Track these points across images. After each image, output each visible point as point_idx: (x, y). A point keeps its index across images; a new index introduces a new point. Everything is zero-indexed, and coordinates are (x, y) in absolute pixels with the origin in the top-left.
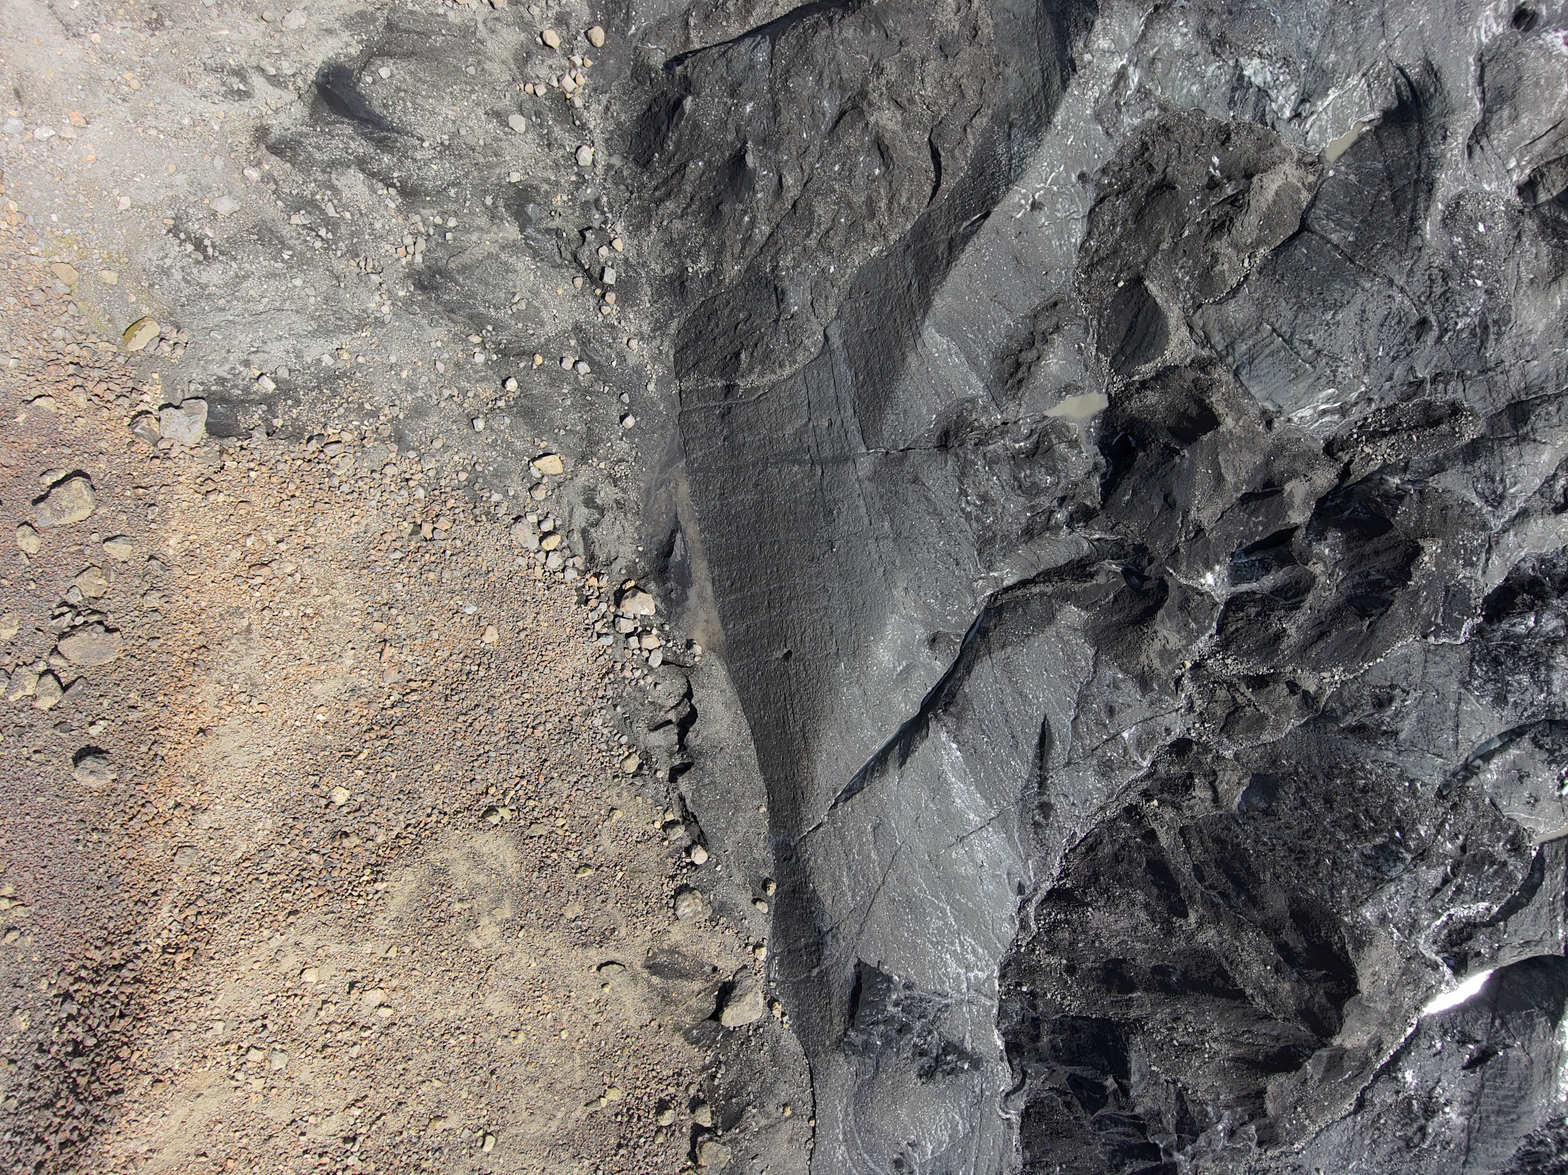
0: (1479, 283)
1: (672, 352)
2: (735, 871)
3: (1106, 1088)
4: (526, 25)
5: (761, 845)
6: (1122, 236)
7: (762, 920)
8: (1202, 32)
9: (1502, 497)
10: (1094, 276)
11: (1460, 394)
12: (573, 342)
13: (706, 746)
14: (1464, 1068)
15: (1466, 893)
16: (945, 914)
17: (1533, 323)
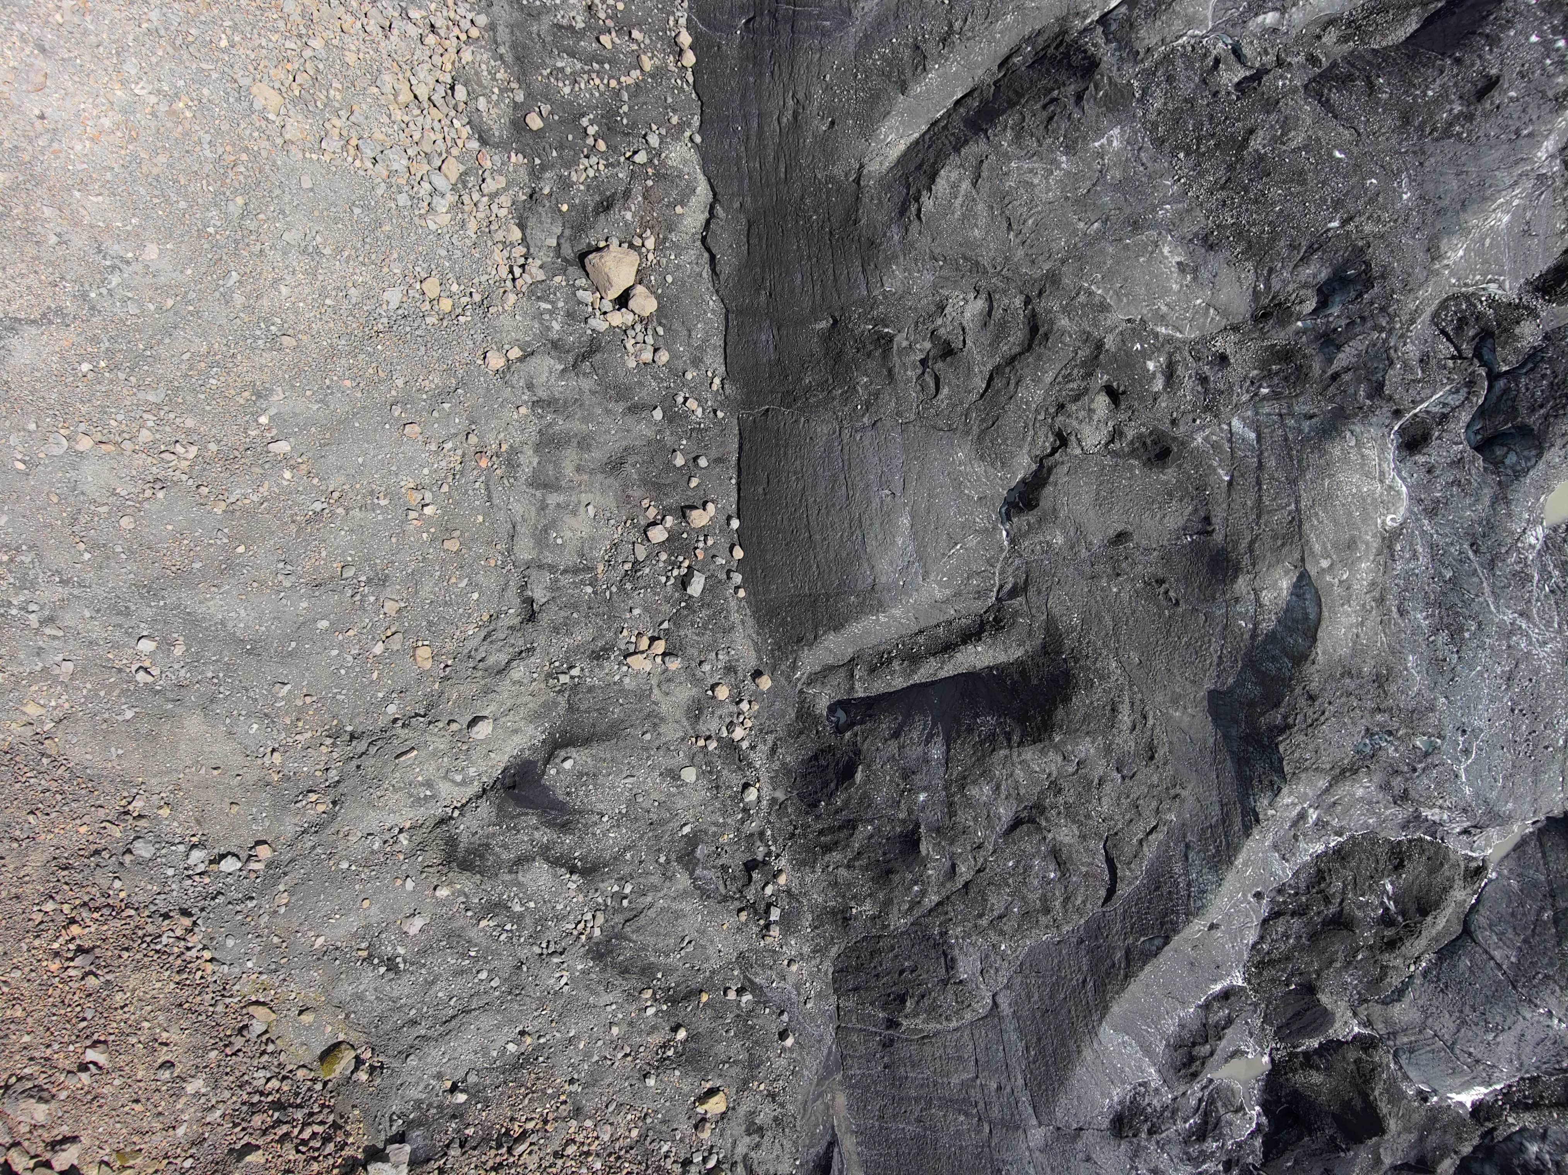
1: (831, 970)
4: (697, 681)
6: (1294, 947)
8: (1385, 787)
10: (1265, 973)
12: (736, 971)
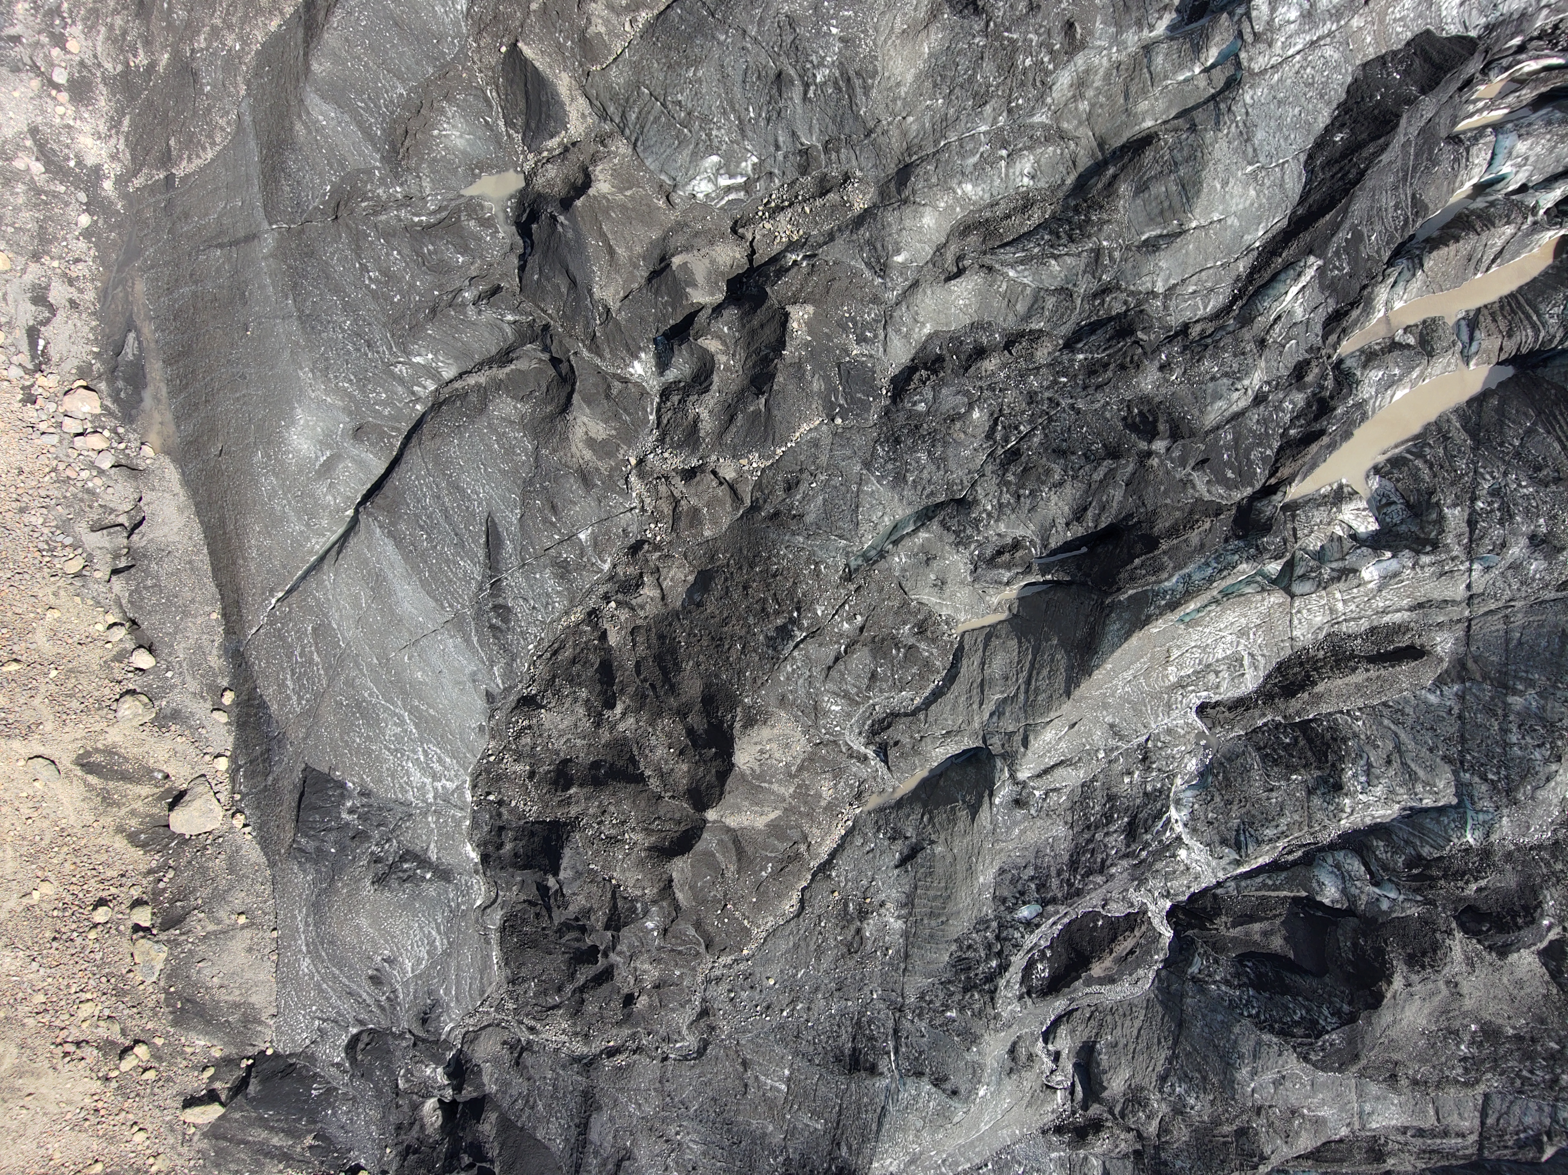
0: (834, 31)
1: (128, 150)
2: (188, 679)
3: (548, 889)
5: (215, 652)
7: (224, 730)
9: (885, 265)
10: (482, 44)
11: (854, 163)
12: (29, 143)
13: (152, 548)
14: (896, 867)
15: (881, 680)
16: (403, 722)
17: (901, 74)
